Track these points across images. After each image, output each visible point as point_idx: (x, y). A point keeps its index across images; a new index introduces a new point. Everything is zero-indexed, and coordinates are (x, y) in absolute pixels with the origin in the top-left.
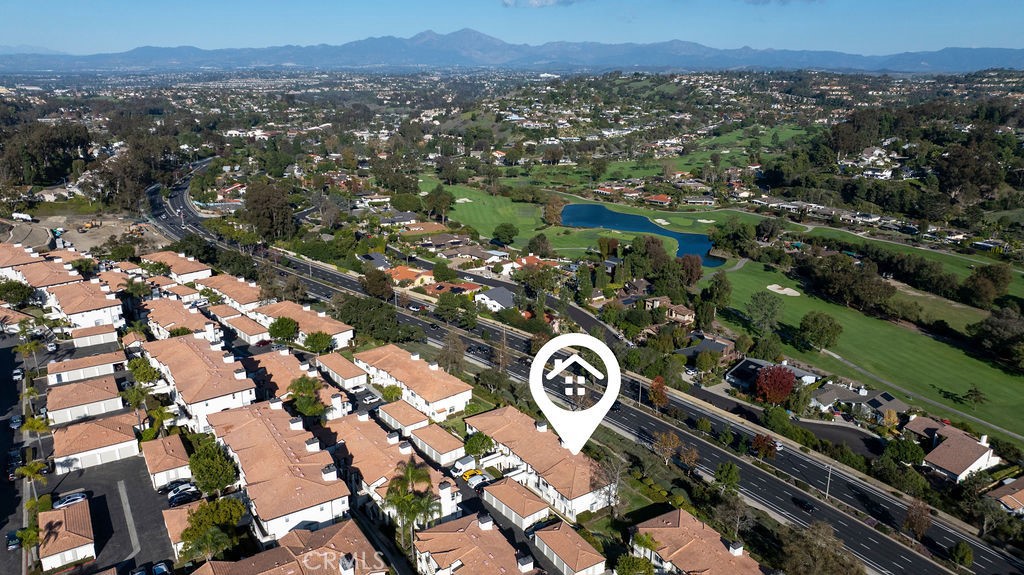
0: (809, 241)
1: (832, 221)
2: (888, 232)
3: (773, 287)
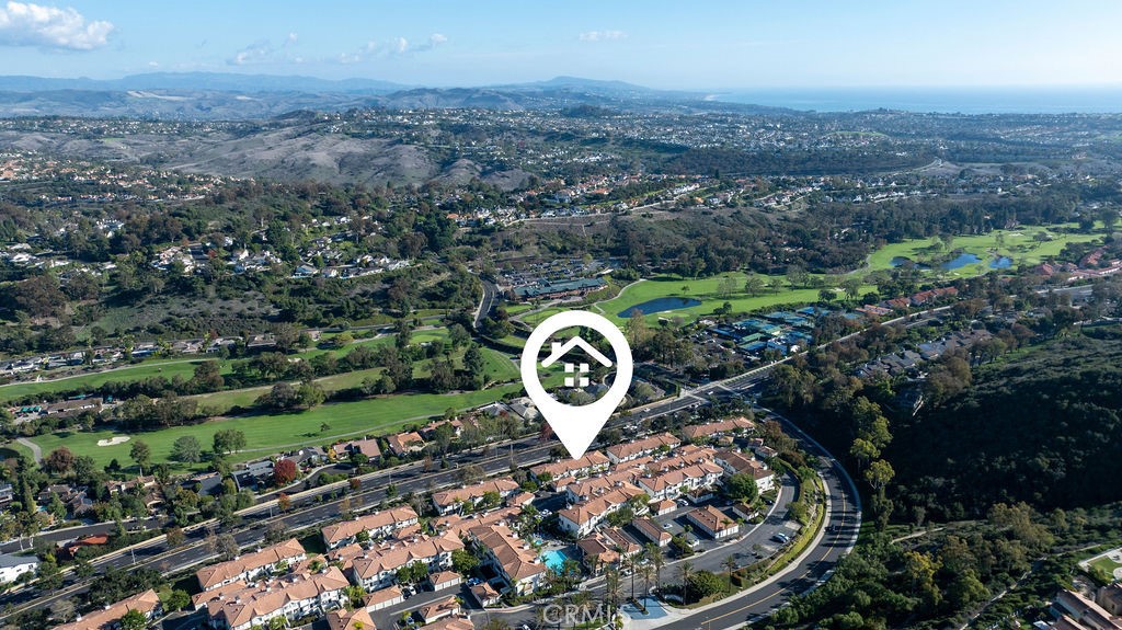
3: (102, 443)
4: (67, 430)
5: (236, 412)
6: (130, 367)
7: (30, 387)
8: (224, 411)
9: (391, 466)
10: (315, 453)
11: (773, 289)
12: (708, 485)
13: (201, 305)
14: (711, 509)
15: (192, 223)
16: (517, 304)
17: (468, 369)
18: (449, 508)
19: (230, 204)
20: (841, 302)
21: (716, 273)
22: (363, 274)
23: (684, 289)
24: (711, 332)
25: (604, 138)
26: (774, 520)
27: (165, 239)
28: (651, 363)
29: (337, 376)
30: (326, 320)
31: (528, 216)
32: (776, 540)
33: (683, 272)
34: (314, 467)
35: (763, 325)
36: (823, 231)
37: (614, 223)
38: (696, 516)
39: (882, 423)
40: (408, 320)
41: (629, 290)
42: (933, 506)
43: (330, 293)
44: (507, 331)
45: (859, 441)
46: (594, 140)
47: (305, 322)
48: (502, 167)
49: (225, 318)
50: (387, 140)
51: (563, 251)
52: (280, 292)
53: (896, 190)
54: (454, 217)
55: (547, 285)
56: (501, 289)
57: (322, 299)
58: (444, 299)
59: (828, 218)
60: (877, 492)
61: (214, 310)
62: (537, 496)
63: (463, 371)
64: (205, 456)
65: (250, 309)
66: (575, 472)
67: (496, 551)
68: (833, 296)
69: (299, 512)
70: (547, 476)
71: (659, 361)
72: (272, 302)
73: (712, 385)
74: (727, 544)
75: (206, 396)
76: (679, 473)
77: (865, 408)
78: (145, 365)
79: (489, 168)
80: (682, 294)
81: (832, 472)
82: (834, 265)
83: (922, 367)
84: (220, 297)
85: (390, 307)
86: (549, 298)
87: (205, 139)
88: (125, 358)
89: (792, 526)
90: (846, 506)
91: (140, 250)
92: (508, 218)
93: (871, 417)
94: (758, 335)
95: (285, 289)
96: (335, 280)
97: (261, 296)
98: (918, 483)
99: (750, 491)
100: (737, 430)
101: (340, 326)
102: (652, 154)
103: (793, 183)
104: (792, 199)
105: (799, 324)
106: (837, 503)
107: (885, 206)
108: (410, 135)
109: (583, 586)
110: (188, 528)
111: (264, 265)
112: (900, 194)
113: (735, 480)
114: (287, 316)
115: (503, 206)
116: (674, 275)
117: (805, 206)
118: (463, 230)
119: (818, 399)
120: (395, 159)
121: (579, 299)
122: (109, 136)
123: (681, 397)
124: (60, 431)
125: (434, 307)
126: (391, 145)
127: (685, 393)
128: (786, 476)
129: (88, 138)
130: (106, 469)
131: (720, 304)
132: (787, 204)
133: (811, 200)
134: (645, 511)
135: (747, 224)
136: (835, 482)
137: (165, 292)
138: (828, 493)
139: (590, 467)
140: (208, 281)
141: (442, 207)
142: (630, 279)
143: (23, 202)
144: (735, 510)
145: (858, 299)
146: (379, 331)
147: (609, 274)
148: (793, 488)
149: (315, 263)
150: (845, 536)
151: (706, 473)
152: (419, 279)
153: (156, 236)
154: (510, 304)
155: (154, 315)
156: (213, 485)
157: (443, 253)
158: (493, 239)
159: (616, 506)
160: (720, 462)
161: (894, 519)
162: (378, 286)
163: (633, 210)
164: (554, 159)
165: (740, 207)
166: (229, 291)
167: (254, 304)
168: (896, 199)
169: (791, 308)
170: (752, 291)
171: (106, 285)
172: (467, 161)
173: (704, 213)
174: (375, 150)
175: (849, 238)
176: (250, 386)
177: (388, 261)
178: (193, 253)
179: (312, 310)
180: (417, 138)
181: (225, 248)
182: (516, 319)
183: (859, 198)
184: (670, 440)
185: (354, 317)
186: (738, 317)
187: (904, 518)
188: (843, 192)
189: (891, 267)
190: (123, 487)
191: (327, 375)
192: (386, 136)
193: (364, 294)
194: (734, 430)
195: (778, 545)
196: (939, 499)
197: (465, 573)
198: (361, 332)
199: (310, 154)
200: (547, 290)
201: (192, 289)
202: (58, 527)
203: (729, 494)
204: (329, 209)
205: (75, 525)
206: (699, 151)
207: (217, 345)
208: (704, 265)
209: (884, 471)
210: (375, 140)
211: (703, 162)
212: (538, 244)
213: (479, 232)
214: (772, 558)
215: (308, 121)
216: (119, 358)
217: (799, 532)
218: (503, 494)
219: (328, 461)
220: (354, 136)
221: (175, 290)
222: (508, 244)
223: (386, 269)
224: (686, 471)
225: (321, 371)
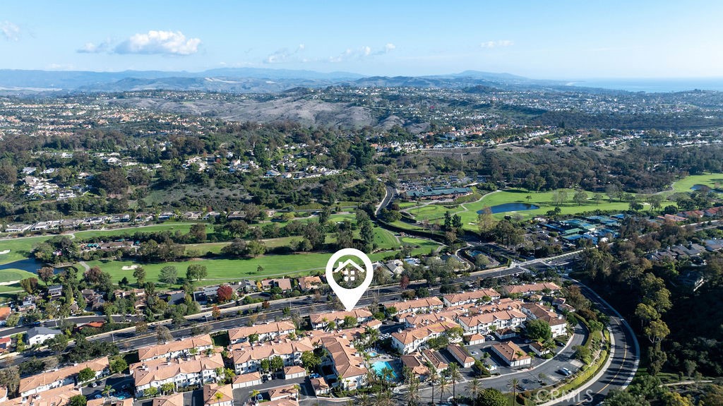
0: (92, 241)
1: (79, 228)
2: (115, 224)
3: (125, 268)
4: (108, 259)
5: (210, 256)
6: (156, 225)
7: (97, 233)
8: (202, 254)
9: (294, 296)
10: (249, 284)
11: (595, 201)
12: (513, 327)
13: (206, 191)
14: (511, 344)
15: (211, 143)
16: (408, 202)
17: (363, 239)
18: (320, 325)
19: (237, 134)
20: (647, 212)
21: (554, 189)
22: (308, 177)
23: (528, 197)
24: (542, 226)
25: (488, 104)
26: (562, 358)
27: (193, 152)
28: (493, 243)
29: (278, 239)
30: (280, 205)
31: (424, 147)
32: (560, 373)
33: (529, 187)
34: (246, 293)
35: (583, 224)
36: (638, 164)
37: (483, 153)
38: (498, 348)
39: (665, 293)
40: (332, 208)
41: (488, 197)
42: (704, 361)
43: (285, 188)
44: (396, 218)
45: (642, 305)
46: (482, 106)
47: (267, 205)
48: (418, 121)
49: (218, 200)
50: (347, 104)
51: (446, 170)
52: (254, 186)
53: (701, 139)
54: (375, 146)
55: (430, 190)
56: (398, 192)
57: (280, 191)
58: (358, 196)
59: (643, 156)
60: (654, 346)
61: (213, 194)
62: (383, 323)
63: (359, 240)
64: (180, 281)
65: (234, 195)
66: (417, 309)
67: (335, 355)
68: (641, 207)
69: (226, 320)
70: (394, 310)
71: (499, 243)
72: (249, 191)
73: (536, 261)
74: (519, 372)
75: (194, 245)
76: (490, 315)
77: (651, 281)
78: (165, 224)
79: (409, 121)
80: (526, 201)
81: (620, 328)
82: (643, 187)
83: (706, 256)
84: (217, 186)
85: (322, 199)
86: (430, 199)
87: (241, 103)
88: (154, 220)
89: (576, 364)
90: (626, 354)
91: (178, 158)
92: (410, 148)
93: (656, 287)
94: (577, 230)
95: (258, 184)
96: (290, 181)
97: (242, 187)
98: (692, 342)
99: (545, 334)
100: (546, 290)
101: (288, 208)
102: (521, 115)
103: (620, 133)
104: (617, 143)
105: (611, 224)
106: (619, 351)
107: (690, 150)
108: (361, 101)
109: (397, 390)
110: (154, 323)
111: (248, 168)
112: (704, 142)
113: (533, 324)
114: (257, 201)
115: (409, 140)
116: (522, 189)
117: (626, 148)
118: (380, 154)
119: (615, 273)
120: (350, 115)
121: (451, 200)
122: (187, 100)
123: (511, 268)
124: (104, 259)
125: (351, 200)
126: (349, 106)
127: (513, 265)
128: (578, 326)
129: (175, 101)
130: (120, 283)
131: (553, 209)
132: (615, 146)
133: (632, 144)
134: (459, 340)
135: (581, 158)
136: (620, 335)
137: (185, 182)
138: (613, 343)
139: (428, 307)
140: (211, 176)
141: (370, 141)
142: (490, 190)
143: (130, 133)
144: (531, 347)
145: (661, 210)
146: (313, 213)
147: (476, 186)
148: (583, 337)
149: (279, 169)
150: (622, 377)
151: (512, 317)
152: (344, 182)
153: (189, 150)
154: (403, 201)
155: (176, 196)
156: (179, 298)
157: (365, 168)
158: (398, 161)
159: (436, 334)
160: (526, 311)
161: (667, 368)
162: (316, 185)
163: (499, 146)
164: (453, 117)
165: (577, 147)
166: (224, 183)
167: (237, 192)
168: (700, 146)
169: (607, 214)
170: (578, 201)
171: (154, 177)
172: (395, 117)
173: (550, 149)
174: (338, 110)
175: (659, 169)
176: (223, 241)
177: (325, 170)
178: (208, 161)
179: (273, 197)
180: (365, 103)
181: (228, 159)
182: (404, 211)
183: (670, 144)
184: (491, 293)
185: (298, 204)
186: (564, 217)
187: (675, 367)
188: (658, 140)
189: (692, 191)
190: (124, 294)
191: (273, 237)
192: (346, 101)
193: (307, 190)
194: (544, 291)
195: (561, 377)
196: (710, 357)
197: (310, 369)
198: (301, 213)
199: (299, 111)
200: (430, 193)
201: (201, 181)
202: (81, 315)
203: (528, 335)
204: (297, 139)
205: (91, 314)
206: (554, 112)
207: (209, 215)
208: (544, 182)
209: (661, 330)
210: (339, 104)
211: (556, 120)
212: (429, 165)
213: (390, 156)
214: (554, 386)
215: (302, 93)
216: (150, 219)
217: (581, 369)
218: (359, 320)
219: (257, 290)
220: (327, 101)
221: (191, 181)
222: (408, 164)
223: (323, 175)
224: (496, 314)
225: (268, 235)
